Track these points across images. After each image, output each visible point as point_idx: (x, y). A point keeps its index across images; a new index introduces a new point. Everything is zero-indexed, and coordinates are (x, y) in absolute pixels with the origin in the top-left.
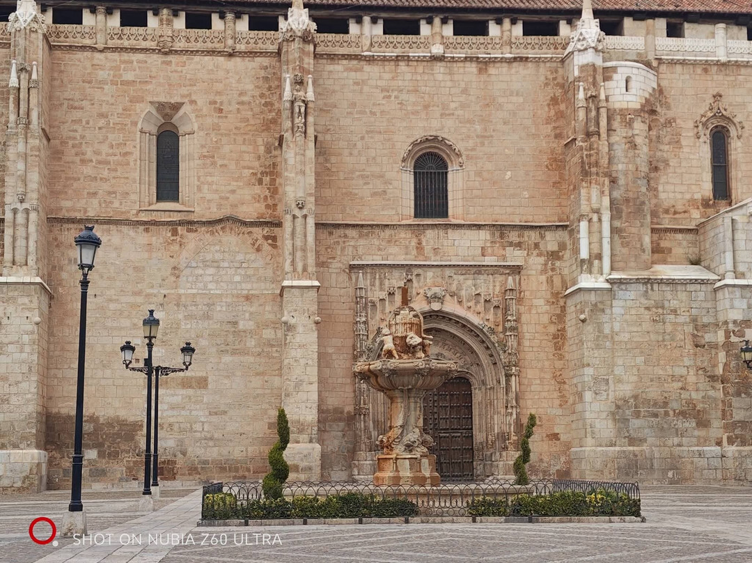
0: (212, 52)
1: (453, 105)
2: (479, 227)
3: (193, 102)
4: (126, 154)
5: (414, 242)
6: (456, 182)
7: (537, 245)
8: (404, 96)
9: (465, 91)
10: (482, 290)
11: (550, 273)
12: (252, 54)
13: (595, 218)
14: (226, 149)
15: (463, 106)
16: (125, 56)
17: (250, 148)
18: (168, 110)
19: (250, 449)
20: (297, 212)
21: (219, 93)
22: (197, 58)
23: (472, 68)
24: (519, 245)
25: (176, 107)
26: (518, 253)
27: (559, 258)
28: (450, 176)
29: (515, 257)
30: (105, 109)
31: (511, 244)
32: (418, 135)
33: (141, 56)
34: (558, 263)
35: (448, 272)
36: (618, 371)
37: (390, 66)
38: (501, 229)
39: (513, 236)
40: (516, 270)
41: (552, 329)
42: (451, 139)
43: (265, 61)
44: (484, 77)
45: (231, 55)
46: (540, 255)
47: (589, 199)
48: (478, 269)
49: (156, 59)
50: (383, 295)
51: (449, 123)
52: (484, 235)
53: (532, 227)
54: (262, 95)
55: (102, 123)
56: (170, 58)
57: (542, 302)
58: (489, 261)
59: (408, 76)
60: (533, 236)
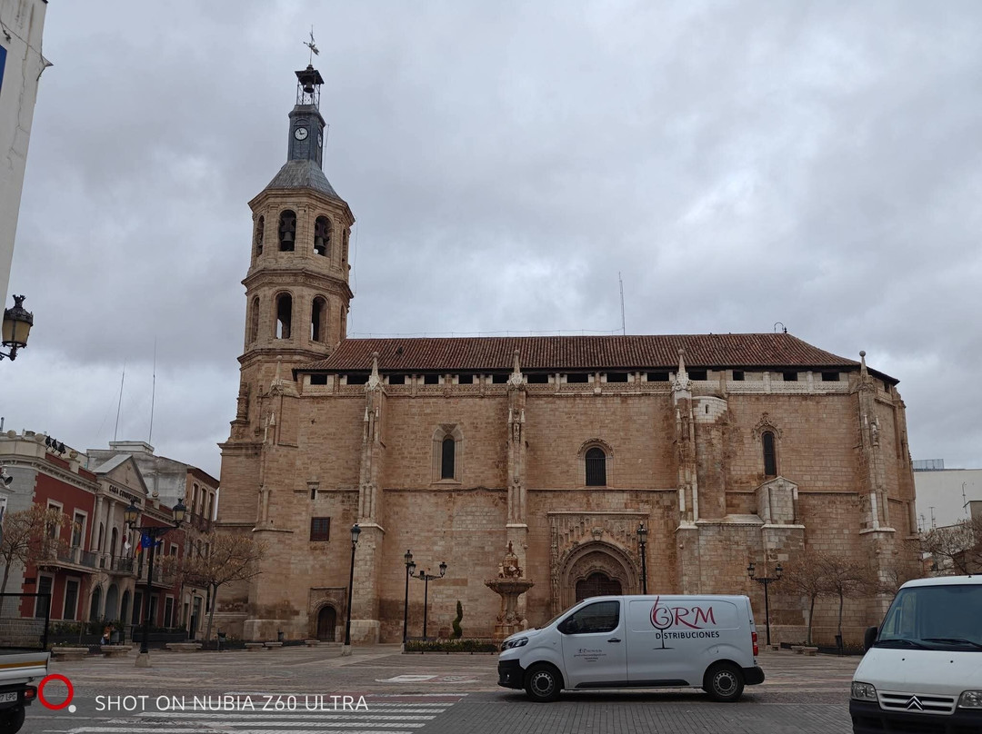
0: (472, 396)
1: (607, 421)
2: (623, 491)
3: (462, 424)
4: (426, 453)
5: (585, 500)
6: (610, 465)
7: (658, 502)
8: (579, 417)
9: (614, 413)
10: (626, 529)
11: (666, 519)
12: (494, 396)
13: (688, 487)
14: (479, 449)
15: (612, 421)
16: (426, 400)
17: (492, 448)
18: (449, 428)
19: (491, 622)
20: (515, 485)
21: (476, 418)
22: (464, 400)
23: (618, 400)
24: (647, 502)
25: (453, 426)
26: (647, 507)
27: (672, 510)
28: (606, 461)
29: (645, 509)
30: (415, 428)
31: (642, 502)
32: (587, 438)
33: (434, 400)
34: (670, 513)
35: (605, 518)
36: (703, 578)
37: (571, 401)
38: (636, 493)
39: (644, 497)
40: (646, 517)
41: (668, 552)
42: (607, 441)
43: (501, 400)
44: (624, 405)
45: (482, 397)
46: (660, 508)
47: (684, 476)
48: (622, 517)
49: (442, 401)
50: (567, 531)
51: (605, 431)
52: (626, 496)
53: (654, 491)
54: (499, 419)
55: (413, 437)
56: (449, 400)
57: (662, 536)
58: (629, 511)
59: (581, 406)
60: (656, 497)
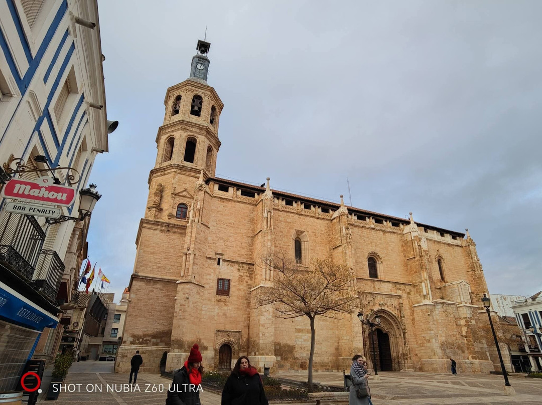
0: (313, 217)
1: (378, 243)
2: (389, 282)
3: (308, 231)
4: (288, 245)
5: (373, 285)
6: (380, 267)
7: (404, 289)
8: (365, 239)
9: (381, 239)
10: (393, 303)
11: (409, 299)
12: (324, 219)
13: (426, 281)
14: (318, 248)
15: (381, 244)
16: (288, 214)
17: (325, 249)
18: (299, 233)
20: (351, 271)
21: (315, 230)
22: (308, 218)
23: (381, 233)
24: (400, 289)
25: (302, 232)
26: (400, 292)
27: (410, 294)
28: (378, 265)
29: (399, 293)
30: (282, 230)
31: (398, 289)
32: (370, 251)
33: (292, 215)
34: (410, 296)
35: (384, 296)
36: (440, 332)
37: (360, 229)
38: (395, 283)
39: (398, 286)
40: (400, 297)
41: (411, 318)
42: (379, 253)
43: (327, 222)
44: (385, 236)
45: (318, 218)
46: (405, 293)
47: (424, 276)
48: (392, 296)
49: (296, 216)
50: (367, 303)
51: (378, 248)
52: (390, 285)
53: (403, 284)
54: (327, 232)
55: (281, 234)
56: (300, 216)
57: (408, 308)
58: (393, 293)
59: (366, 233)
60: (402, 287)
